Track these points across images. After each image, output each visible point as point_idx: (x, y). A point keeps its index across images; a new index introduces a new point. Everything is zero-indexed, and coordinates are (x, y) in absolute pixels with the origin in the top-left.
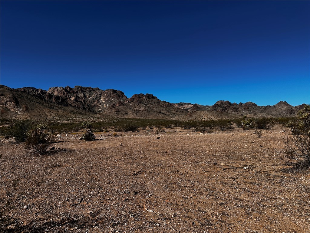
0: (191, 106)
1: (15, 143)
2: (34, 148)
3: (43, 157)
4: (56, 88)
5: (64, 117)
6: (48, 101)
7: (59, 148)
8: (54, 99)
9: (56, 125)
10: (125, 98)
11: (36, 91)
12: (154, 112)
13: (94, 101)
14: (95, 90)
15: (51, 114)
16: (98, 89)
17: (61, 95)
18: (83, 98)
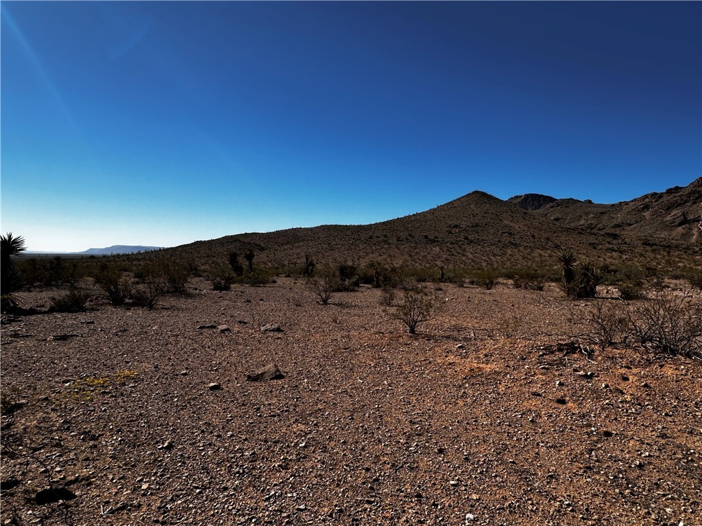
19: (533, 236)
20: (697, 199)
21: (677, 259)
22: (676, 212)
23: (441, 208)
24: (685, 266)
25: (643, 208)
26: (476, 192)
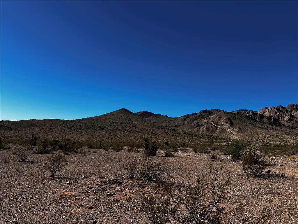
1: (232, 161)
2: (250, 169)
3: (259, 179)
4: (268, 108)
5: (276, 137)
6: (259, 122)
7: (276, 173)
8: (265, 119)
9: (269, 146)
11: (247, 113)
15: (263, 135)
17: (273, 115)
19: (145, 129)
20: (202, 118)
21: (195, 140)
22: (195, 122)
23: (107, 114)
24: (197, 143)
25: (185, 120)
26: (123, 109)
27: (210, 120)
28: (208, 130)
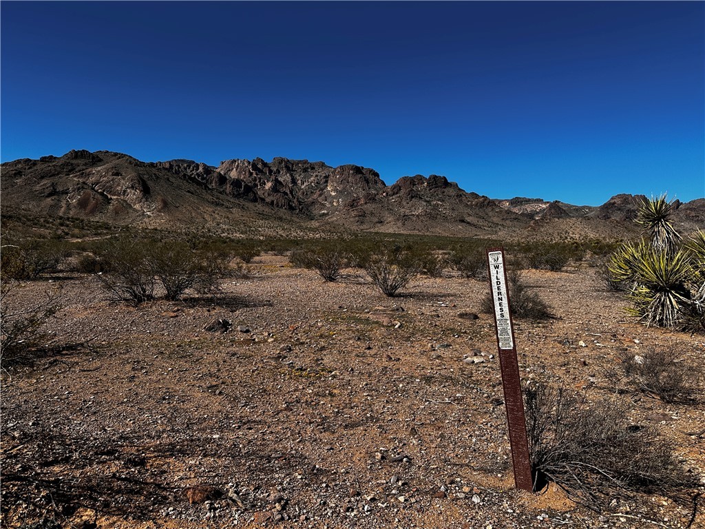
0: (544, 206)
4: (235, 161)
6: (213, 189)
8: (228, 186)
10: (379, 185)
11: (193, 168)
12: (445, 218)
13: (312, 192)
14: (316, 167)
16: (323, 166)
17: (245, 178)
18: (290, 186)
27: (92, 179)
28: (83, 204)
